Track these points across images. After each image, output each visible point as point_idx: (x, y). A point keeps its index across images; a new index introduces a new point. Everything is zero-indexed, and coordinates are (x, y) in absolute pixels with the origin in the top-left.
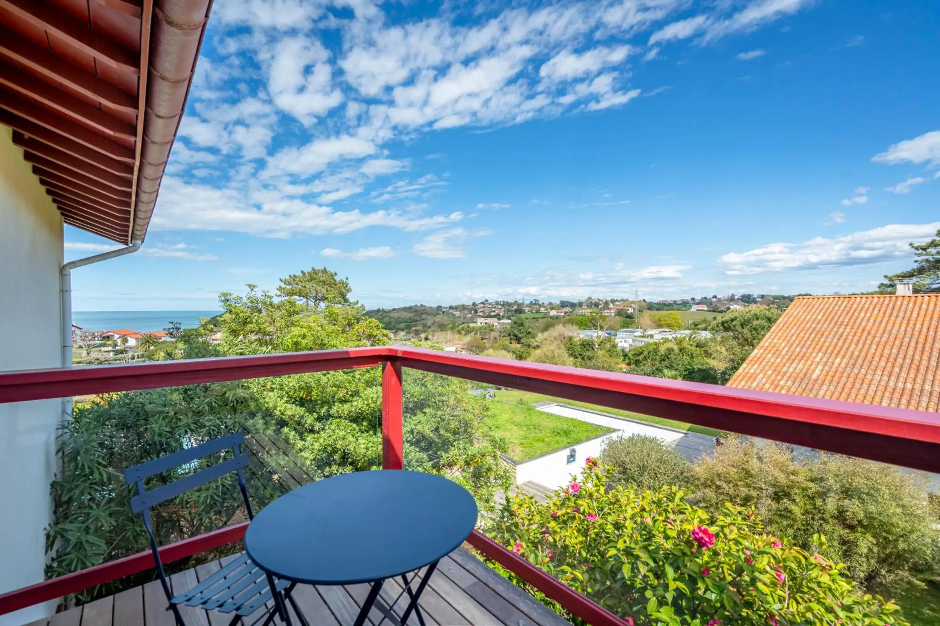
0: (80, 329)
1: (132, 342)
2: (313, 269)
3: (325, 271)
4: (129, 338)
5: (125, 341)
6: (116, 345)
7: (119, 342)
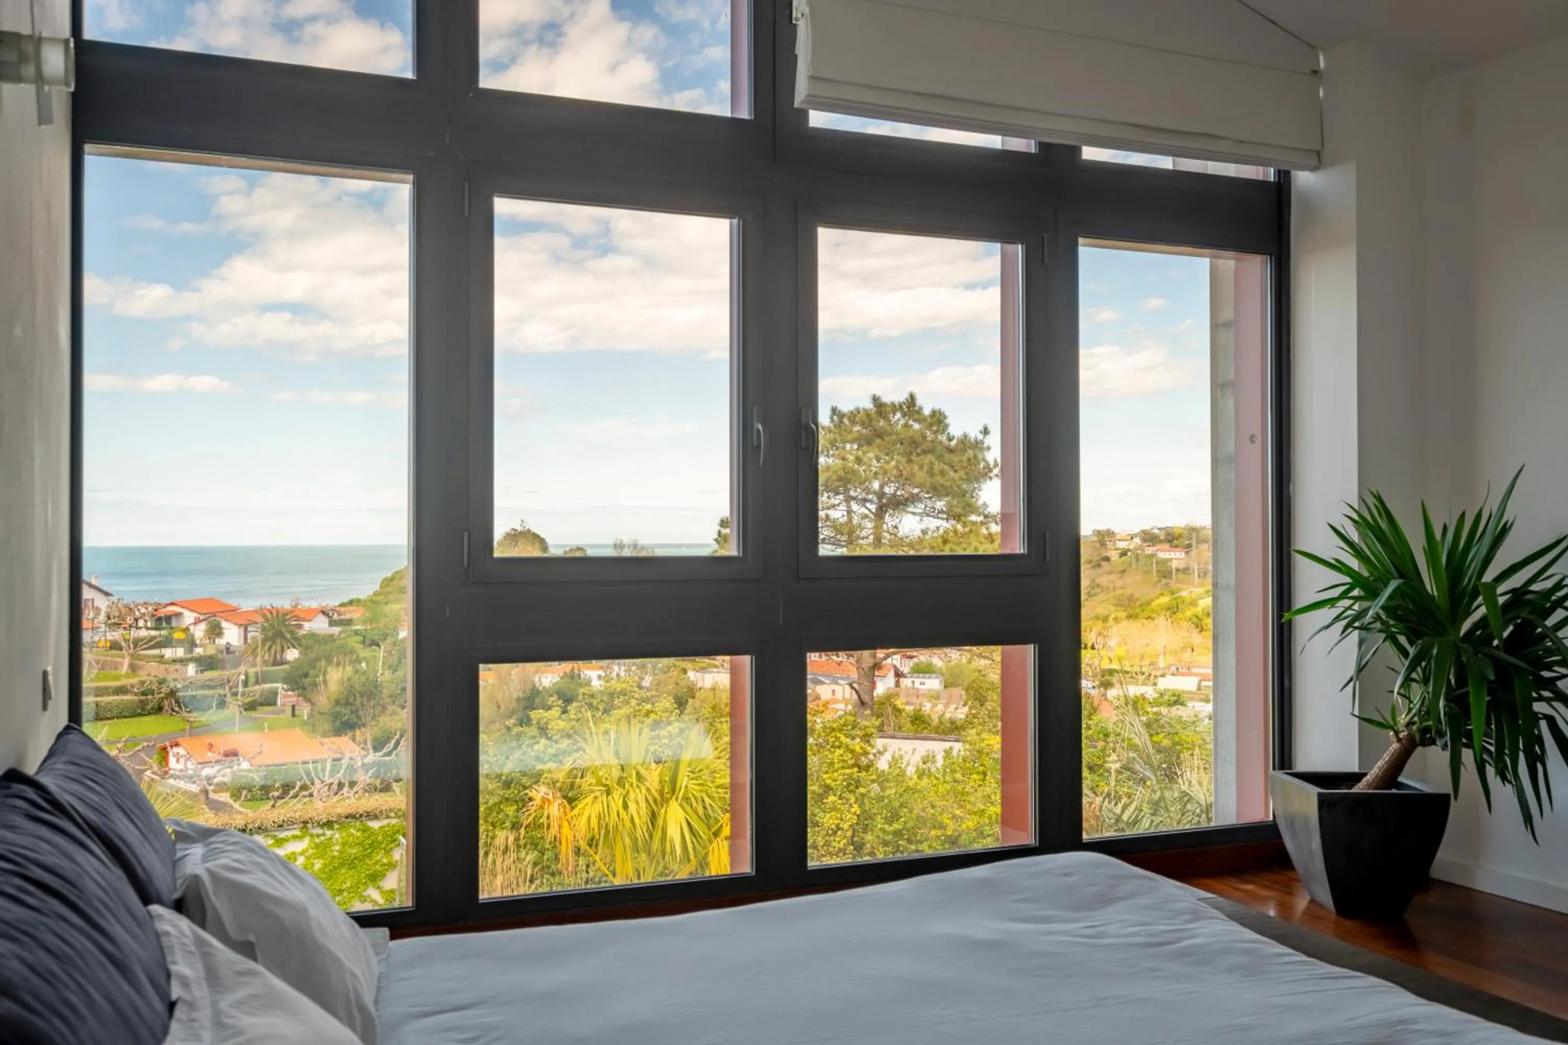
0: (107, 594)
1: (232, 635)
2: (875, 399)
3: (910, 406)
4: (224, 624)
5: (215, 631)
6: (192, 644)
7: (199, 632)
